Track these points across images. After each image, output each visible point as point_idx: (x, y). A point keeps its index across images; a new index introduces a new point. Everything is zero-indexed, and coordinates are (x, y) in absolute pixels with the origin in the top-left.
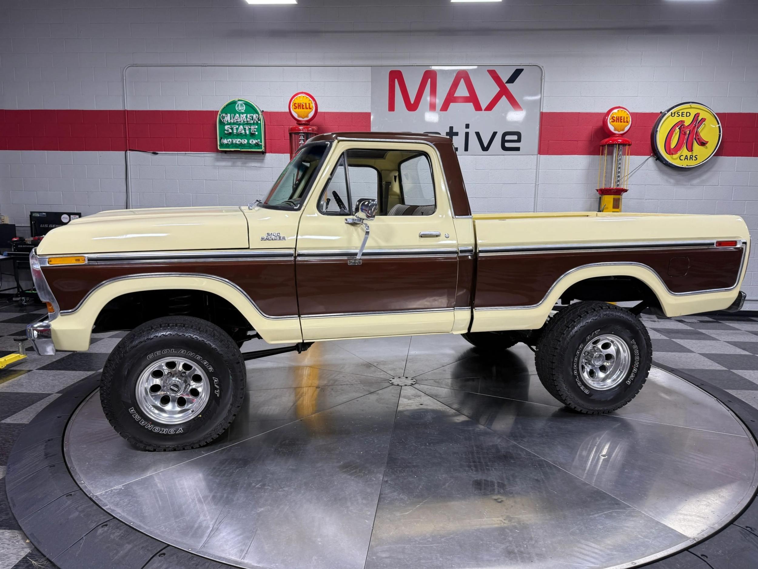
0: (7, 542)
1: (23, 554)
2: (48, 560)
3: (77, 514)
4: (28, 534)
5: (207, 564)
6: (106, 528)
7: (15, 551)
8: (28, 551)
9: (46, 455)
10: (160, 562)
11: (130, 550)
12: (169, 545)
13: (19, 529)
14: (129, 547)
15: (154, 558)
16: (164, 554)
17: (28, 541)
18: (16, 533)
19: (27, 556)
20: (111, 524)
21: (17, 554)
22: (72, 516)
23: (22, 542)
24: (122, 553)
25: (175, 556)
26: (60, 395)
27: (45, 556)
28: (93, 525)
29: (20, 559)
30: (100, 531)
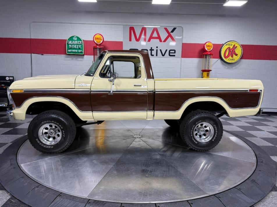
0: (1, 194)
1: (8, 198)
2: (18, 200)
3: (27, 184)
4: (9, 191)
5: (77, 198)
6: (38, 188)
7: (5, 197)
8: (10, 197)
9: (11, 164)
10: (60, 198)
11: (48, 195)
12: (62, 193)
13: (5, 190)
14: (48, 194)
15: (58, 197)
16: (61, 196)
17: (9, 194)
18: (4, 191)
19: (10, 199)
20: (40, 186)
21: (6, 198)
22: (24, 185)
23: (7, 194)
24: (45, 196)
25: (65, 196)
26: (12, 143)
27: (16, 198)
28: (34, 187)
29: (7, 200)
30: (36, 189)
